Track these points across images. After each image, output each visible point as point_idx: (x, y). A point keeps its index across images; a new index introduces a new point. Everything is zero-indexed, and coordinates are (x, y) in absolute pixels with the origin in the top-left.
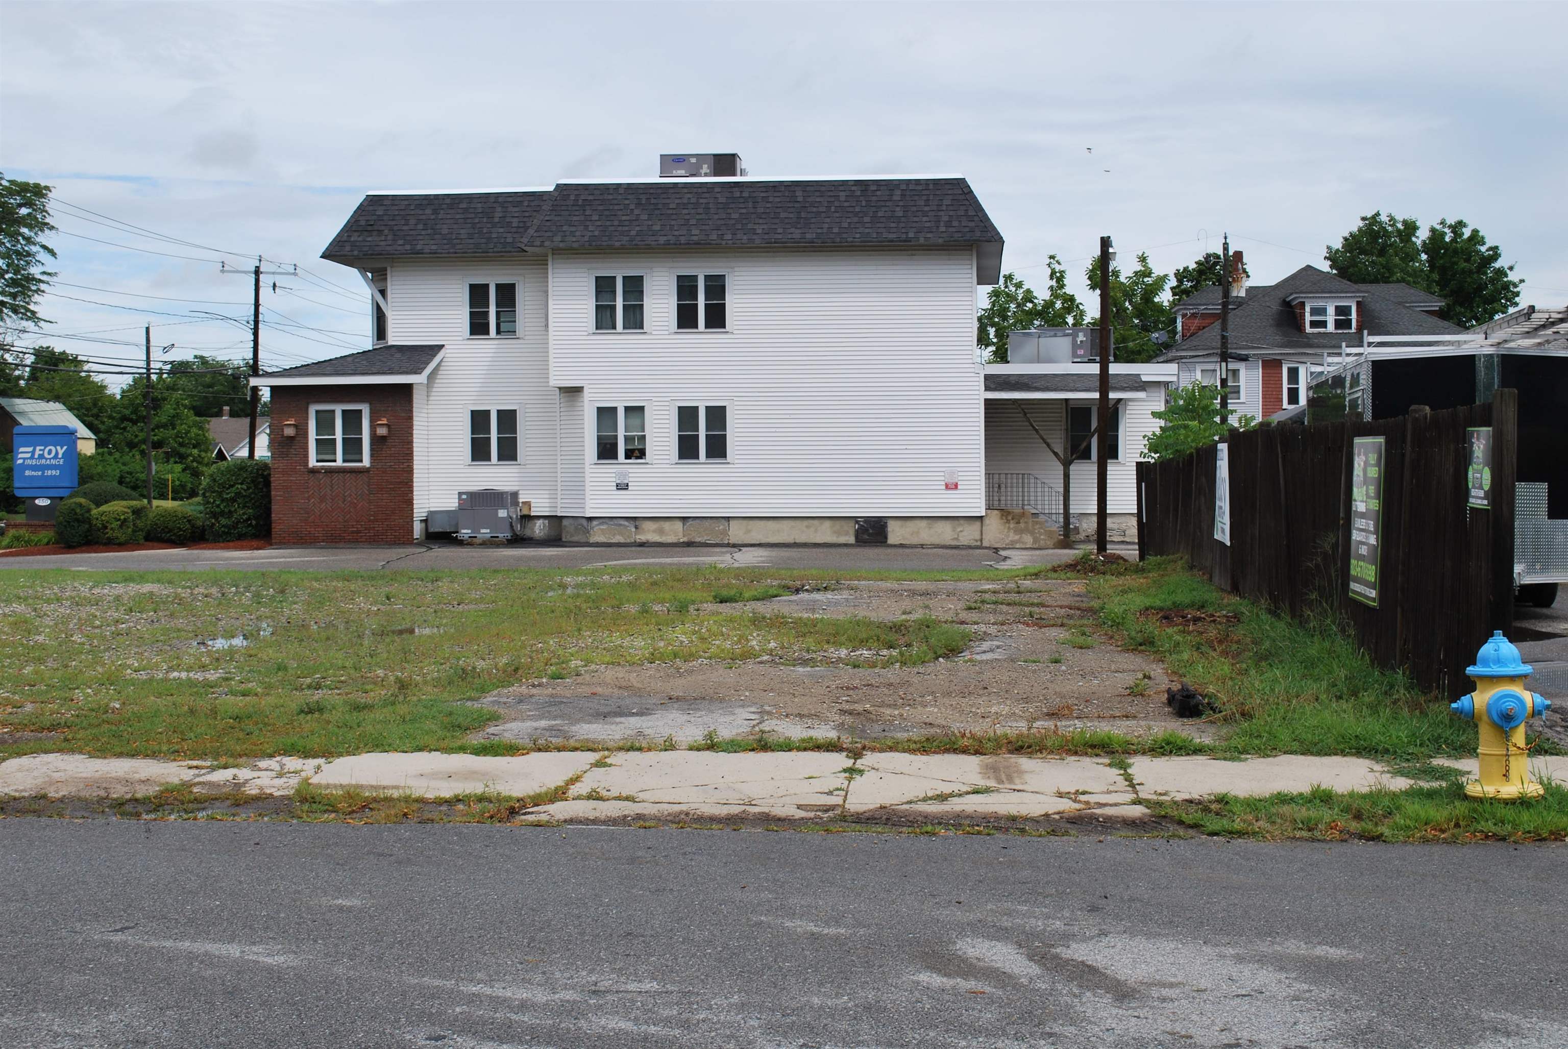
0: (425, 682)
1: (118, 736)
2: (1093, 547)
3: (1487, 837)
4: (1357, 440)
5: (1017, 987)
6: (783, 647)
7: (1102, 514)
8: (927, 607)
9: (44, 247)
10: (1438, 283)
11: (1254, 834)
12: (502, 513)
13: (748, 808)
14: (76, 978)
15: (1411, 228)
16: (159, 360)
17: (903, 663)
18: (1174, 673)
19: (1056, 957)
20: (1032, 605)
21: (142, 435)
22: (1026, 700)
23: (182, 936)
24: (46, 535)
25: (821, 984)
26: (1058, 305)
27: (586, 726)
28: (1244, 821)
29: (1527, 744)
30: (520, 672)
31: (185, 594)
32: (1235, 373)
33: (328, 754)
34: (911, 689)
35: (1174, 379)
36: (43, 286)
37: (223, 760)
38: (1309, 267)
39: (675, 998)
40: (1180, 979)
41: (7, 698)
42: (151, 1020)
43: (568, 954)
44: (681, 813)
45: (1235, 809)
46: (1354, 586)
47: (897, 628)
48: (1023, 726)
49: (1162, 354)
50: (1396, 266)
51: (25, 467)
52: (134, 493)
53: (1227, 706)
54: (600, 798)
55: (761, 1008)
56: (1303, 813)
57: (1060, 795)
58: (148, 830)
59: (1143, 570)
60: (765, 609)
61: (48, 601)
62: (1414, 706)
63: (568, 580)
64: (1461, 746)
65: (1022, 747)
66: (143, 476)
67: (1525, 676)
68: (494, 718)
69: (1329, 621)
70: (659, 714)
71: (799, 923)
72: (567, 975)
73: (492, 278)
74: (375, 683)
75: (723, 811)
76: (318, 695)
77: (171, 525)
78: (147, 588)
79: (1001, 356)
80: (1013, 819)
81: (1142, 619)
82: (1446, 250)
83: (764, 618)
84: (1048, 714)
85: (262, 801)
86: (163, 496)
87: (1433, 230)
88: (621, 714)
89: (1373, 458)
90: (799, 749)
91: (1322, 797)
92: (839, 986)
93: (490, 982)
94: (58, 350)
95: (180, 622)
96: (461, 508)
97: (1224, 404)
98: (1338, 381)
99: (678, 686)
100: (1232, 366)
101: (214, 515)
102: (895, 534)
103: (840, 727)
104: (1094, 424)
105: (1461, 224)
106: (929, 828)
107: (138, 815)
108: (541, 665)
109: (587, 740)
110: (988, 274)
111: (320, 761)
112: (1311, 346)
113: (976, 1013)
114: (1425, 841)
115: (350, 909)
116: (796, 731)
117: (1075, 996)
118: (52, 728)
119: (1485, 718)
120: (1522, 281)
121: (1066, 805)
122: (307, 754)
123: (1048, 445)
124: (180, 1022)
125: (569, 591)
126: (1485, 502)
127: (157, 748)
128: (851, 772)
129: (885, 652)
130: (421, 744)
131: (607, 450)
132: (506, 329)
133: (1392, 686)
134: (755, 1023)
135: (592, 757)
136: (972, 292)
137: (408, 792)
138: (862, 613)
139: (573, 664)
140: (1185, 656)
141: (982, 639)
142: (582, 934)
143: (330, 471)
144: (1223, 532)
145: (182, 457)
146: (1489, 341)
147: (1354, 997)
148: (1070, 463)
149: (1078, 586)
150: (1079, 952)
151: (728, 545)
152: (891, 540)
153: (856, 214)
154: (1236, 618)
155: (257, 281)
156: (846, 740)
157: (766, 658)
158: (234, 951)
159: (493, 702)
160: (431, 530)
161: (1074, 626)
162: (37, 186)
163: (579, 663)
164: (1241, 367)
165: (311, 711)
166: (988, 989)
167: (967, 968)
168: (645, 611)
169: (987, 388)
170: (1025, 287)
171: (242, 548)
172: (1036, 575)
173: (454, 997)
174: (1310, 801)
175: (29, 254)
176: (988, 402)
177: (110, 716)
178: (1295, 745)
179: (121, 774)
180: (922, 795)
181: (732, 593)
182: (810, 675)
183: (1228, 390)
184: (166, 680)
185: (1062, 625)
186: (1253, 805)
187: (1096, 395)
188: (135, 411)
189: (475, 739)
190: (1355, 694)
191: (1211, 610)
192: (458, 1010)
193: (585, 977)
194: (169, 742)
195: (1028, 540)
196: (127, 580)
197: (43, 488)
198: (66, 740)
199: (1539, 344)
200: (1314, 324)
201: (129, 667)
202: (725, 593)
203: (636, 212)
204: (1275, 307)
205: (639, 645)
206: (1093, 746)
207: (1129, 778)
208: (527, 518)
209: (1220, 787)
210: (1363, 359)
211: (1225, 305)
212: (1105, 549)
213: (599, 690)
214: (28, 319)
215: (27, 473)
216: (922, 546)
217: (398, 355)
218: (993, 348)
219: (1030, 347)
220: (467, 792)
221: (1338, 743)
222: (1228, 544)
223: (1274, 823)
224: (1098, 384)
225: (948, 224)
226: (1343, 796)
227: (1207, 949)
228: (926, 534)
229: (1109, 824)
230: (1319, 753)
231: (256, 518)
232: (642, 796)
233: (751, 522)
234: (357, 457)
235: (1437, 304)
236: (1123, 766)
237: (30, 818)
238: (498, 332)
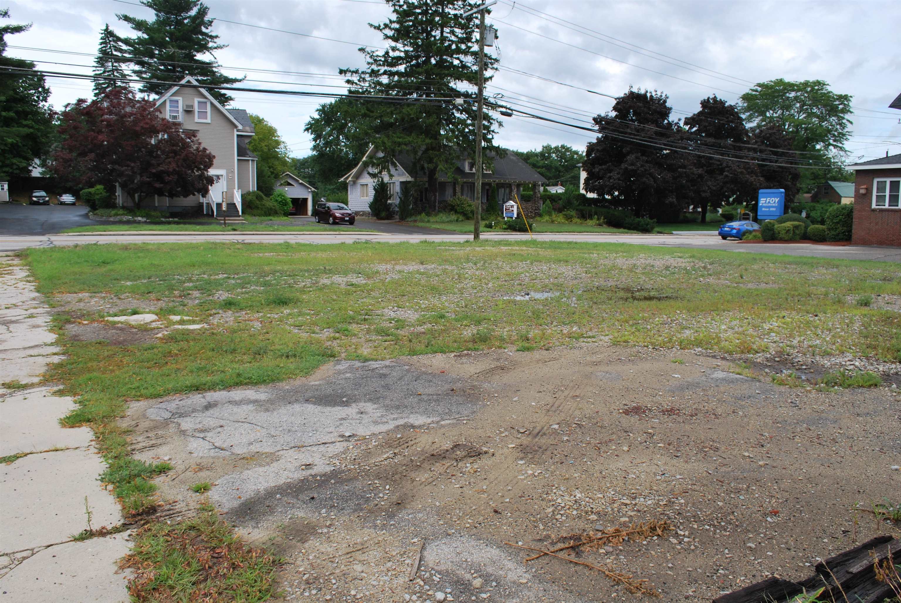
9: (848, 120)
51: (762, 207)
77: (817, 233)
101: (829, 230)
143: (882, 211)
162: (846, 96)
171: (840, 245)
197: (768, 216)
215: (763, 209)
231: (846, 231)
234: (895, 204)
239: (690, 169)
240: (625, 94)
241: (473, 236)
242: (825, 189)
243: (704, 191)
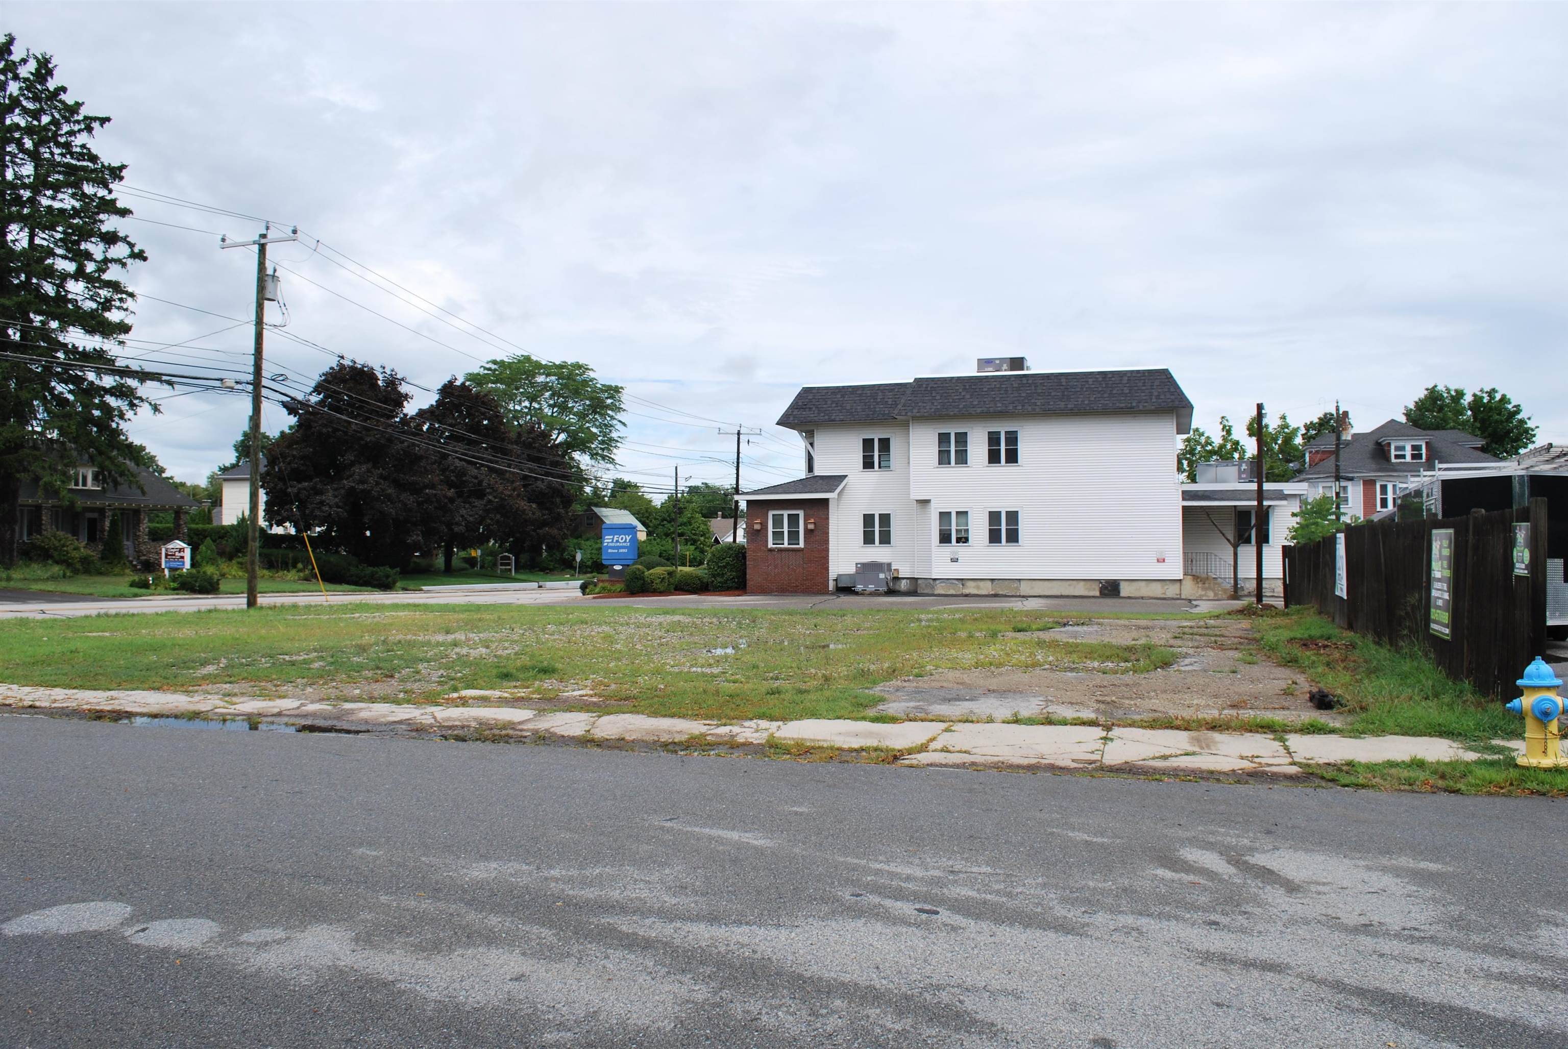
0: (840, 678)
1: (663, 705)
2: (1254, 599)
3: (1532, 793)
4: (1434, 532)
5: (1221, 881)
6: (1057, 660)
7: (1259, 578)
8: (1148, 636)
9: (620, 421)
10: (1479, 429)
11: (1373, 786)
12: (882, 576)
13: (1041, 760)
14: (646, 847)
15: (1460, 394)
16: (683, 485)
17: (1135, 672)
18: (1313, 681)
19: (1246, 862)
20: (1216, 635)
21: (672, 530)
22: (1216, 696)
23: (705, 825)
24: (619, 587)
25: (1093, 873)
26: (1229, 446)
27: (938, 707)
28: (1366, 778)
29: (1559, 731)
30: (896, 672)
31: (698, 622)
32: (1345, 488)
33: (784, 719)
34: (1141, 688)
35: (1305, 492)
36: (619, 444)
37: (724, 721)
38: (1393, 420)
39: (1002, 878)
40: (1329, 880)
41: (601, 681)
42: (689, 874)
43: (934, 847)
44: (999, 762)
45: (1359, 770)
46: (1433, 626)
47: (1129, 649)
48: (1215, 713)
49: (1296, 477)
50: (1450, 419)
51: (608, 547)
52: (669, 563)
53: (1350, 703)
54: (948, 751)
55: (1056, 886)
56: (1405, 774)
57: (1242, 758)
58: (683, 761)
59: (1288, 614)
60: (1046, 636)
61: (622, 625)
62: (1479, 705)
63: (922, 616)
64: (1511, 732)
65: (1215, 727)
66: (673, 553)
67: (1558, 687)
68: (882, 700)
69: (1416, 649)
70: (982, 700)
71: (1077, 833)
72: (934, 860)
73: (876, 435)
74: (810, 677)
75: (1025, 762)
76: (777, 684)
77: (689, 581)
78: (677, 618)
79: (1193, 478)
80: (1212, 772)
81: (1289, 645)
82: (1485, 408)
83: (1045, 641)
84: (1231, 706)
85: (746, 745)
86: (684, 565)
87: (1474, 395)
88: (959, 700)
89: (1446, 543)
90: (1071, 724)
91: (1419, 764)
92: (1106, 875)
93: (887, 862)
94: (626, 480)
95: (696, 639)
96: (857, 573)
97: (1338, 507)
98: (1418, 493)
99: (993, 683)
100: (1343, 484)
101: (714, 576)
102: (1125, 590)
103: (1097, 711)
104: (1253, 522)
105: (1494, 391)
106: (1158, 777)
107: (676, 752)
108: (909, 669)
109: (939, 715)
110: (1183, 428)
111: (780, 723)
112: (1396, 471)
113: (1195, 897)
114: (1489, 794)
115: (801, 814)
116: (1069, 713)
117: (1260, 888)
118: (626, 699)
119: (1530, 714)
120: (1537, 427)
121: (1246, 765)
122: (772, 719)
123: (1223, 535)
124: (705, 876)
125: (923, 623)
126: (1526, 572)
127: (685, 712)
128: (1105, 739)
129: (1122, 664)
130: (839, 714)
131: (945, 538)
132: (885, 465)
133: (1461, 692)
134: (1053, 896)
135: (943, 726)
136: (1174, 440)
137: (832, 744)
138: (1107, 640)
139: (928, 668)
140: (1320, 670)
141: (1185, 657)
142: (942, 835)
143: (780, 550)
144: (1341, 589)
145: (694, 542)
146: (1521, 467)
147: (1448, 896)
148: (1238, 546)
149: (1245, 624)
150: (1260, 859)
151: (1020, 596)
152: (1122, 594)
153: (1099, 392)
154: (1353, 646)
155: (739, 439)
156: (1102, 719)
157: (1047, 666)
158: (734, 835)
159: (881, 691)
160: (839, 585)
161: (1245, 650)
162: (616, 387)
163: (932, 667)
164: (1349, 484)
165: (773, 693)
166: (1202, 881)
167: (1187, 867)
168: (971, 636)
169: (1184, 499)
170: (1206, 435)
171: (730, 595)
172: (1218, 617)
173: (867, 871)
174: (1410, 766)
175: (611, 426)
176: (1184, 508)
177: (658, 693)
178: (1398, 729)
179: (665, 727)
180: (1151, 756)
181: (1024, 626)
182: (1076, 678)
183: (1341, 500)
184: (689, 672)
185: (1236, 649)
186: (1371, 768)
187: (1255, 503)
188: (669, 516)
189: (871, 713)
190: (1436, 696)
191: (1334, 640)
192: (869, 878)
193: (945, 862)
194: (692, 709)
195: (1211, 594)
196: (666, 613)
197: (618, 561)
198: (634, 706)
199: (1555, 468)
200: (1397, 457)
201: (668, 664)
202: (1020, 626)
203: (963, 394)
204: (1371, 446)
205: (968, 657)
206: (1262, 727)
207: (1287, 748)
208: (896, 579)
209: (1349, 756)
210: (1435, 479)
211: (1337, 445)
212: (1261, 601)
213: (945, 684)
214: (611, 463)
215: (610, 551)
216: (1142, 598)
217: (821, 482)
218: (1186, 474)
219: (1211, 472)
220: (868, 745)
221: (1427, 728)
222: (1345, 598)
223: (1386, 779)
224: (1256, 496)
225: (1158, 397)
226: (1432, 763)
227: (1346, 861)
228: (1146, 591)
229: (1274, 778)
230: (1414, 735)
231: (738, 577)
232: (974, 751)
233: (1034, 582)
234: (796, 542)
235: (1480, 443)
236: (1283, 740)
237: (617, 752)
238: (880, 467)
239: (442, 490)
240: (332, 368)
241: (245, 600)
242: (588, 518)
243: (458, 524)
